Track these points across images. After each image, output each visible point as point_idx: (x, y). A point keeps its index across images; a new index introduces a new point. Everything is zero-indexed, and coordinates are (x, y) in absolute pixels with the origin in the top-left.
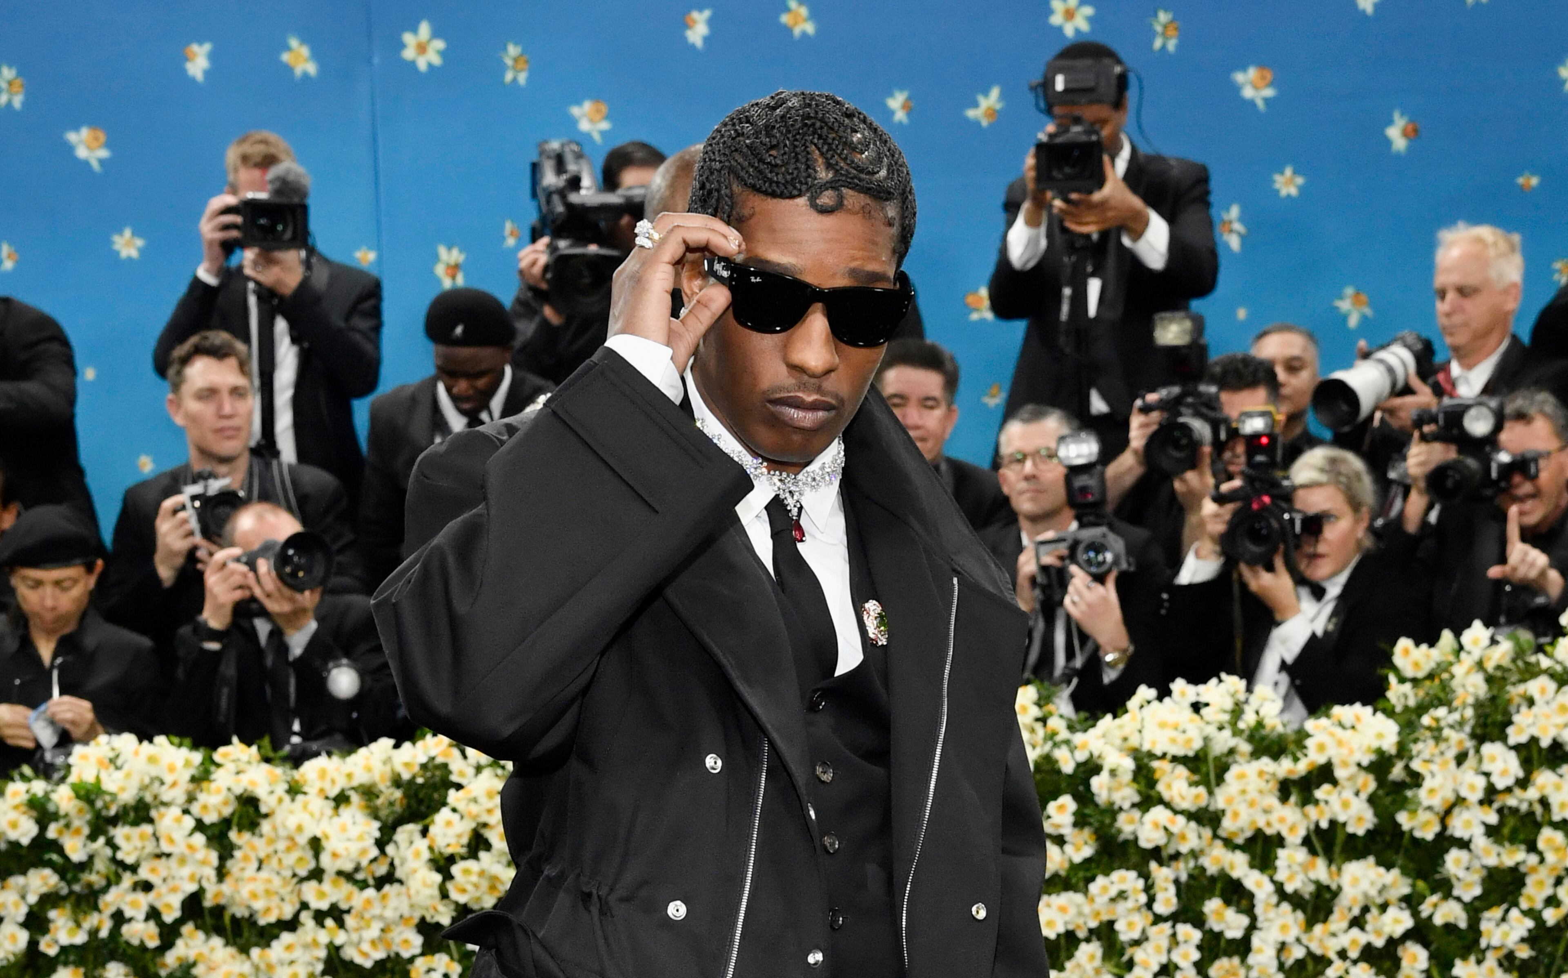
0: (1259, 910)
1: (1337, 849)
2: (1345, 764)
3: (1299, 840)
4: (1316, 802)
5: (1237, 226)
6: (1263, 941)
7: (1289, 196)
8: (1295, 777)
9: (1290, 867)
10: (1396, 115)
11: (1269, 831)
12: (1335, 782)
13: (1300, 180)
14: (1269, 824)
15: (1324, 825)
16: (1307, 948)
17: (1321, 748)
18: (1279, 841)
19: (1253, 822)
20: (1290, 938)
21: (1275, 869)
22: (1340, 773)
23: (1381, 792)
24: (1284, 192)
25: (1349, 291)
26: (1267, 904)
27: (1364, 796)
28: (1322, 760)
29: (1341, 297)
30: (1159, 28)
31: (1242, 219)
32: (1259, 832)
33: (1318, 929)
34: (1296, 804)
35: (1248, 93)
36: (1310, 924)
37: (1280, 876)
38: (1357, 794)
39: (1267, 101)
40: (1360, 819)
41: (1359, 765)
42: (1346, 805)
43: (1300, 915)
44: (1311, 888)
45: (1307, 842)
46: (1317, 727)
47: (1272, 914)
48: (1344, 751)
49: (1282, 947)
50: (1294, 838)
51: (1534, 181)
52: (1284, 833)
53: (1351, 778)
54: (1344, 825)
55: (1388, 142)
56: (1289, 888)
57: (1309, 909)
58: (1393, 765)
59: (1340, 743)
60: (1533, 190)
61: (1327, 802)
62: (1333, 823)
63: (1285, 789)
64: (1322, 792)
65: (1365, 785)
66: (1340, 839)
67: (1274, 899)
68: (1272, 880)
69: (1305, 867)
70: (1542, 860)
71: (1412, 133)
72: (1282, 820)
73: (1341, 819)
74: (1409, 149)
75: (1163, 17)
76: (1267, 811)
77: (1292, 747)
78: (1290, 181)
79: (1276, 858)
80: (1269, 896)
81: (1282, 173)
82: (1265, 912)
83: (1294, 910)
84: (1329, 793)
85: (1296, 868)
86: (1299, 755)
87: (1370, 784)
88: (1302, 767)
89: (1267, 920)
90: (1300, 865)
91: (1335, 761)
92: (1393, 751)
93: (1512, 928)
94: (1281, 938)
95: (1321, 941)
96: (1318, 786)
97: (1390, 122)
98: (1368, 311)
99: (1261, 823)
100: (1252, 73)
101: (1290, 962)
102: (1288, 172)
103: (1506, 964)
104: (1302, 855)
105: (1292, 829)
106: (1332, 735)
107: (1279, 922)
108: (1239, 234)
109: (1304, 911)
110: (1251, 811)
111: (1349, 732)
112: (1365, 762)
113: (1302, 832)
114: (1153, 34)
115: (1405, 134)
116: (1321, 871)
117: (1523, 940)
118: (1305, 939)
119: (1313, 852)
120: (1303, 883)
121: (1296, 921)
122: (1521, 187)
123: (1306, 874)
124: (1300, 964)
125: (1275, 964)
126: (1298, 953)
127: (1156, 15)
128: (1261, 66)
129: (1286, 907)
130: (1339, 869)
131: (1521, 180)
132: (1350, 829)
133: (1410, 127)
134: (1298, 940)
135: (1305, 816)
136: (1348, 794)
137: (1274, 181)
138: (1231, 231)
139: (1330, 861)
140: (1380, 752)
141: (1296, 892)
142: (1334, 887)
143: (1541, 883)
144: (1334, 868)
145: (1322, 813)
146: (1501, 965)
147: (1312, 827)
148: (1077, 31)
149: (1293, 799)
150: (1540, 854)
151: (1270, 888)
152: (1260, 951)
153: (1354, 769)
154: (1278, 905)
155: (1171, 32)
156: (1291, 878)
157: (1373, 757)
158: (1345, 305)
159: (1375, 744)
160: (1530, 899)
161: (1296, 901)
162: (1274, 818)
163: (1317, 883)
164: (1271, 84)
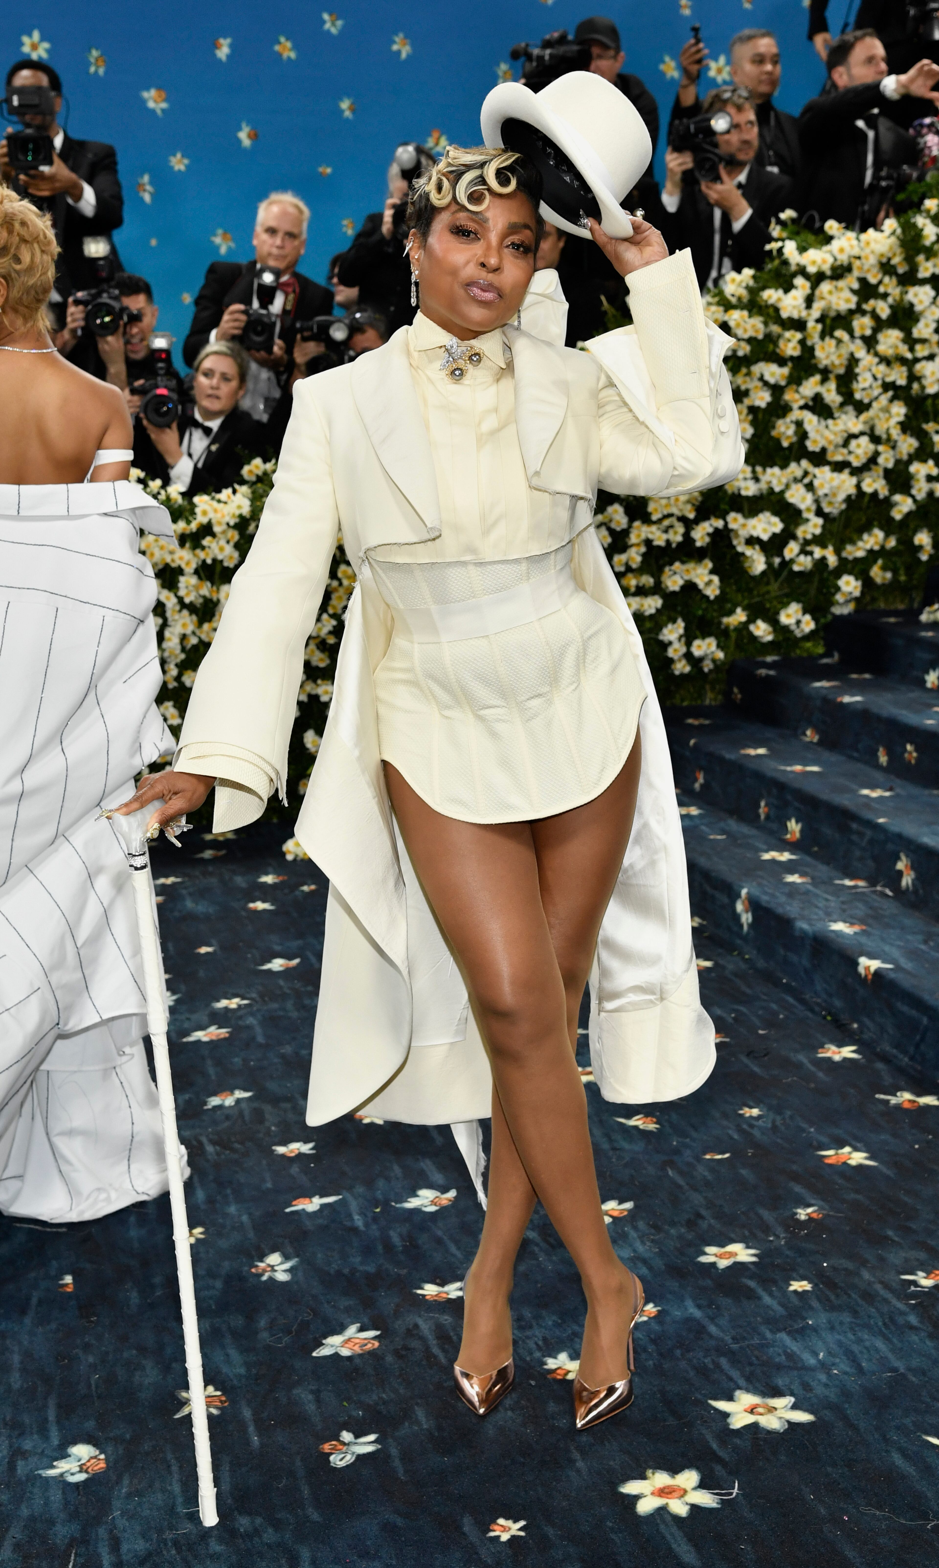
0: (169, 614)
1: (217, 577)
2: (220, 523)
3: (192, 571)
4: (203, 548)
5: (148, 188)
6: (171, 633)
7: (180, 171)
8: (188, 532)
9: (187, 587)
10: (244, 125)
11: (173, 565)
12: (214, 535)
13: (186, 161)
14: (173, 561)
15: (209, 561)
16: (200, 638)
17: (205, 513)
18: (180, 571)
19: (163, 559)
20: (188, 631)
21: (177, 588)
22: (217, 529)
23: (242, 542)
24: (177, 168)
25: (220, 231)
26: (174, 611)
27: (232, 543)
28: (205, 520)
29: (215, 235)
30: (92, 60)
31: (151, 183)
32: (167, 566)
33: (206, 626)
34: (190, 548)
35: (151, 105)
36: (200, 624)
37: (182, 593)
38: (228, 542)
39: (163, 110)
40: (231, 558)
41: (228, 524)
42: (222, 549)
43: (194, 618)
44: (201, 600)
45: (196, 572)
46: (201, 501)
47: (177, 617)
48: (219, 515)
49: (184, 637)
50: (189, 569)
51: (329, 170)
52: (183, 566)
53: (224, 532)
54: (221, 561)
55: (239, 141)
56: (187, 600)
57: (200, 614)
58: (249, 525)
59: (215, 511)
60: (329, 176)
61: (209, 547)
62: (214, 560)
63: (183, 539)
64: (207, 541)
65: (233, 537)
66: (218, 569)
67: (178, 608)
68: (176, 596)
69: (197, 588)
70: (341, 584)
71: (254, 136)
72: (181, 558)
73: (220, 557)
74: (253, 145)
75: (95, 53)
76: (172, 552)
77: (187, 514)
78: (180, 162)
79: (178, 582)
80: (174, 605)
81: (174, 155)
82: (172, 615)
83: (191, 614)
84: (211, 542)
85: (191, 588)
86: (191, 518)
87: (235, 536)
88: (194, 526)
89: (174, 620)
90: (194, 586)
91: (213, 521)
92: (248, 516)
93: (324, 626)
94: (182, 632)
95: (208, 633)
96: (204, 538)
97: (240, 129)
98: (232, 245)
99: (168, 559)
100: (153, 92)
101: (189, 646)
102: (179, 156)
103: (321, 647)
104: (194, 580)
105: (188, 563)
106: (211, 505)
107: (181, 622)
108: (150, 193)
109: (197, 615)
110: (162, 552)
111: (222, 505)
112: (232, 523)
113: (194, 566)
114: (89, 64)
115: (249, 136)
116: (206, 590)
117: (330, 633)
118: (198, 632)
119: (200, 578)
120: (196, 597)
121: (192, 621)
122: (321, 174)
123: (197, 592)
124: (195, 647)
125: (179, 648)
126: (194, 641)
127: (90, 52)
128: (159, 88)
129: (185, 612)
130: (218, 589)
131: (321, 170)
132: (226, 564)
133: (252, 133)
134: (194, 633)
135: (195, 555)
136: (223, 542)
137: (170, 161)
138: (145, 190)
139: (213, 584)
140: (241, 516)
141: (191, 603)
142: (215, 599)
143: (340, 598)
144: (215, 588)
145: (207, 554)
146: (318, 648)
147: (200, 563)
148: (40, 57)
149: (188, 545)
150: (339, 580)
151: (174, 600)
152: (170, 640)
153: (225, 527)
154: (180, 611)
155: (100, 63)
156: (188, 594)
157: (237, 520)
158: (218, 240)
159: (237, 512)
160: (334, 607)
161: (191, 608)
162: (176, 556)
163: (204, 597)
164: (165, 100)
